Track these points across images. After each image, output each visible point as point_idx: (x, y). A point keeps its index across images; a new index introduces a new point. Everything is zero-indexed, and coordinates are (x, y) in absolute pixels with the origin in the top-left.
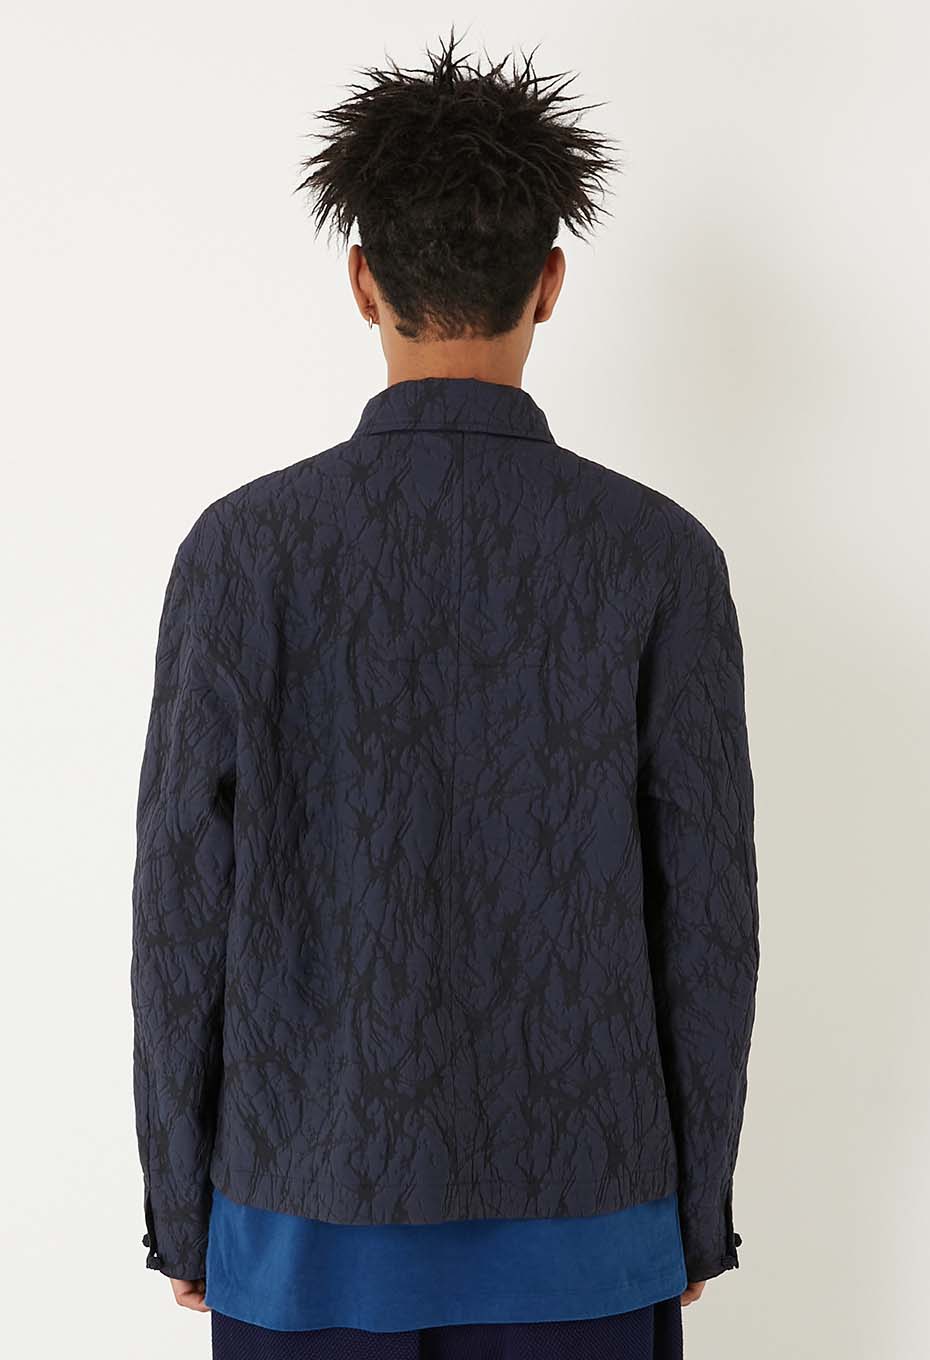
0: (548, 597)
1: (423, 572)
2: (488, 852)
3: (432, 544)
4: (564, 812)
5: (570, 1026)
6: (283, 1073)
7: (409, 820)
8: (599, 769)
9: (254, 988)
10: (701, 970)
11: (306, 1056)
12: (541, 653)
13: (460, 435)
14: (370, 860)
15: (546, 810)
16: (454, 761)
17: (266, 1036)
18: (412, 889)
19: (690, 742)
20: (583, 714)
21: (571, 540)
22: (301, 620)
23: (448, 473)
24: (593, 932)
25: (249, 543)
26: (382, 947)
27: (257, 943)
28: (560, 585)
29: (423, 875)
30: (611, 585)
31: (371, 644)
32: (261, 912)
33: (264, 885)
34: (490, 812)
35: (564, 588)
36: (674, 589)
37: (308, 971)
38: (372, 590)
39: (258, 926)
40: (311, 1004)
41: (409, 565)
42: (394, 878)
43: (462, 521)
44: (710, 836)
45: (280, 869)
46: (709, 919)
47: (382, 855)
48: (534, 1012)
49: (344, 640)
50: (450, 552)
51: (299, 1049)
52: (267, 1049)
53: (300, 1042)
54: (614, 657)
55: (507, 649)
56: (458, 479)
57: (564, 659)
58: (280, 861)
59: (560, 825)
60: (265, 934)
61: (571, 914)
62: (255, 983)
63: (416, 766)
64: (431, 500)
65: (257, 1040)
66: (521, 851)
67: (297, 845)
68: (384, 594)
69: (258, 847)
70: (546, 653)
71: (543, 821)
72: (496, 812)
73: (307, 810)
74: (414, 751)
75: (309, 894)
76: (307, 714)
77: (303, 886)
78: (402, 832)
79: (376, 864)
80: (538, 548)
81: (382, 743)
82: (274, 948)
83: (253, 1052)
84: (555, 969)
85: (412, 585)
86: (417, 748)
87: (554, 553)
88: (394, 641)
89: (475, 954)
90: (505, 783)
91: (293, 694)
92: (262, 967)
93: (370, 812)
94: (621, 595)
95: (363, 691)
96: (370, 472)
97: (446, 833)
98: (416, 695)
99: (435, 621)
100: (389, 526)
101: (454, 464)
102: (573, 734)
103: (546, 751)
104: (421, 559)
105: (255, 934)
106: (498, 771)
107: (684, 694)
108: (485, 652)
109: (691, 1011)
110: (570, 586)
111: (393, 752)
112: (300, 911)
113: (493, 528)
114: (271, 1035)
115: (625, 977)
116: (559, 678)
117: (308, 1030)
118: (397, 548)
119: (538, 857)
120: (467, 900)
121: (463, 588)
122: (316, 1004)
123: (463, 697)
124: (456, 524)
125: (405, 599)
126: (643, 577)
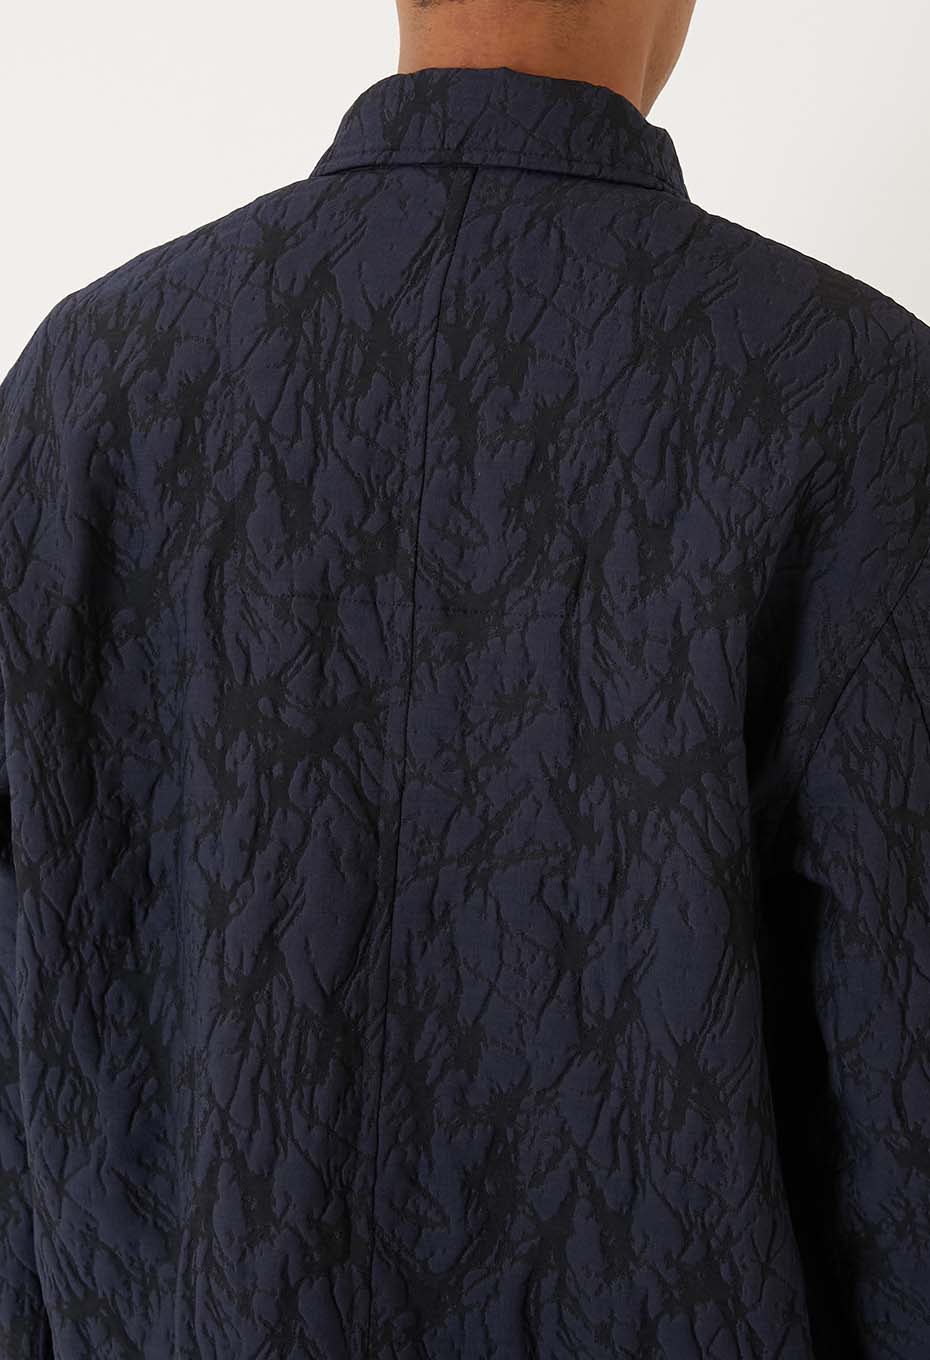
0: (585, 482)
1: (352, 431)
2: (462, 969)
3: (376, 376)
4: (604, 904)
5: (612, 1317)
6: (113, 1339)
7: (298, 901)
8: (663, 824)
9: (53, 1181)
10: (899, 1215)
11: (146, 1315)
12: (566, 590)
13: (466, 175)
14: (221, 974)
15: (572, 897)
16: (401, 789)
17: (81, 1271)
18: (293, 1032)
19: (866, 772)
20: (637, 713)
21: (639, 370)
22: (141, 515)
23: (427, 242)
24: (655, 1140)
25: (72, 371)
26: (230, 1140)
27: (55, 1102)
28: (609, 458)
29: (315, 1008)
30: (709, 460)
31: (249, 564)
32: (58, 1048)
33: (61, 1000)
34: (468, 892)
35: (616, 462)
36: (837, 471)
37: (148, 1161)
38: (258, 463)
39: (54, 1071)
40: (150, 1222)
41: (329, 416)
42: (260, 1009)
43: (435, 335)
44: (900, 961)
45: (92, 971)
46: (903, 1122)
47: (241, 966)
48: (548, 1284)
49: (202, 554)
50: (408, 393)
51: (135, 1299)
52: (85, 1294)
53: (135, 1288)
54: (696, 605)
55: (504, 580)
56: (442, 254)
57: (606, 604)
58: (92, 957)
59: (595, 928)
60: (66, 1088)
61: (614, 1100)
62: (56, 1176)
63: (320, 797)
64: (382, 296)
65: (70, 1278)
66: (521, 970)
67: (129, 927)
68: (277, 469)
69: (42, 929)
70: (577, 589)
71: (566, 918)
72: (479, 892)
73: (152, 865)
74: (319, 769)
75: (152, 1018)
76: (153, 686)
77: (142, 1002)
78: (282, 924)
79: (229, 980)
80: (574, 387)
81: (258, 750)
82: (85, 1115)
83: (65, 1297)
84: (582, 1205)
85: (331, 455)
86: (325, 763)
87: (604, 396)
88: (290, 557)
89: (431, 1165)
90: (496, 839)
91: (127, 649)
92: (66, 1147)
93: (226, 884)
94: (723, 480)
95: (231, 652)
96: (290, 241)
97: (380, 926)
98: (328, 664)
99: (372, 526)
100: (302, 344)
101: (442, 229)
102: (620, 751)
103: (572, 785)
104: (354, 405)
105: (50, 1083)
106: (484, 817)
107: (855, 679)
108: (468, 585)
109: (888, 1290)
110: (627, 464)
111: (277, 770)
112: (133, 1052)
113: (492, 347)
114: (89, 1271)
115: (720, 1232)
116: (596, 643)
117: (147, 1270)
118: (311, 382)
119: (555, 985)
120: (417, 1057)
121: (430, 459)
122: (160, 1223)
123: (421, 670)
124: (422, 341)
125: (316, 482)
126: (773, 448)
